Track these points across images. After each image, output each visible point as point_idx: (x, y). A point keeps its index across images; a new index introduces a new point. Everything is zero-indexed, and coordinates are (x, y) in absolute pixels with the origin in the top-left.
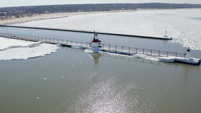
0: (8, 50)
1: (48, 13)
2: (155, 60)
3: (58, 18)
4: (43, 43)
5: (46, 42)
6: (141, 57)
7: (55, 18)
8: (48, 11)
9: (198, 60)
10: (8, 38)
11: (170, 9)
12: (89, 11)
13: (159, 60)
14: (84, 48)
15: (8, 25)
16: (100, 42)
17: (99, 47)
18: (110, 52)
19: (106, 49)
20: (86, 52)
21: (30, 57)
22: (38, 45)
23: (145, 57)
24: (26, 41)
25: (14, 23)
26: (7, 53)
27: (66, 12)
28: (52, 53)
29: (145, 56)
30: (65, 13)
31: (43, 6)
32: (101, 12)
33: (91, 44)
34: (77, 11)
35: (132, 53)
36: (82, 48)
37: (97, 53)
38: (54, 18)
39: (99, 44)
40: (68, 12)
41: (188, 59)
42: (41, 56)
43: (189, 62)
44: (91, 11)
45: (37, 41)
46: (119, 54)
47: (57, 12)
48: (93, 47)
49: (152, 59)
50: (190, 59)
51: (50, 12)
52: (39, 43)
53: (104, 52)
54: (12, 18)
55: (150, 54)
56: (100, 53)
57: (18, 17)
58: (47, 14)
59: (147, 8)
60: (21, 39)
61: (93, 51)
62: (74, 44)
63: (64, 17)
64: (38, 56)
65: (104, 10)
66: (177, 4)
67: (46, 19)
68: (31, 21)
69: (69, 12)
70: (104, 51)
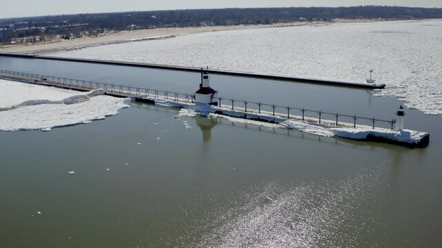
0: (19, 109)
1: (135, 29)
2: (325, 135)
3: (153, 39)
4: (98, 95)
5: (103, 93)
6: (297, 127)
7: (146, 39)
8: (137, 24)
9: (421, 136)
10: (31, 83)
11: (409, 19)
12: (225, 25)
13: (333, 135)
14: (180, 107)
15: (41, 55)
16: (214, 94)
17: (211, 104)
18: (233, 115)
19: (224, 109)
20: (180, 115)
21: (57, 125)
22: (86, 98)
23: (305, 126)
24: (65, 90)
25: (56, 50)
26: (14, 115)
27: (175, 26)
28: (106, 116)
29: (305, 124)
30: (172, 29)
31: (127, 13)
32: (253, 26)
33: (194, 97)
34: (199, 25)
35: (278, 117)
36: (175, 106)
37: (205, 116)
38: (144, 40)
39: (212, 97)
40: (180, 27)
41: (399, 133)
42: (82, 123)
43: (401, 140)
44: (230, 25)
45: (86, 91)
46: (252, 119)
47: (155, 26)
48: (198, 104)
49: (320, 131)
50: (402, 132)
51: (141, 26)
52: (89, 95)
53: (221, 116)
54: (53, 41)
55: (316, 122)
56: (211, 116)
57: (67, 38)
58: (132, 31)
59: (358, 18)
60: (55, 86)
61: (196, 113)
62: (160, 98)
63: (167, 37)
64: (75, 123)
65: (259, 22)
66: (425, 9)
67: (126, 42)
68: (93, 45)
69: (182, 26)
70: (219, 112)
